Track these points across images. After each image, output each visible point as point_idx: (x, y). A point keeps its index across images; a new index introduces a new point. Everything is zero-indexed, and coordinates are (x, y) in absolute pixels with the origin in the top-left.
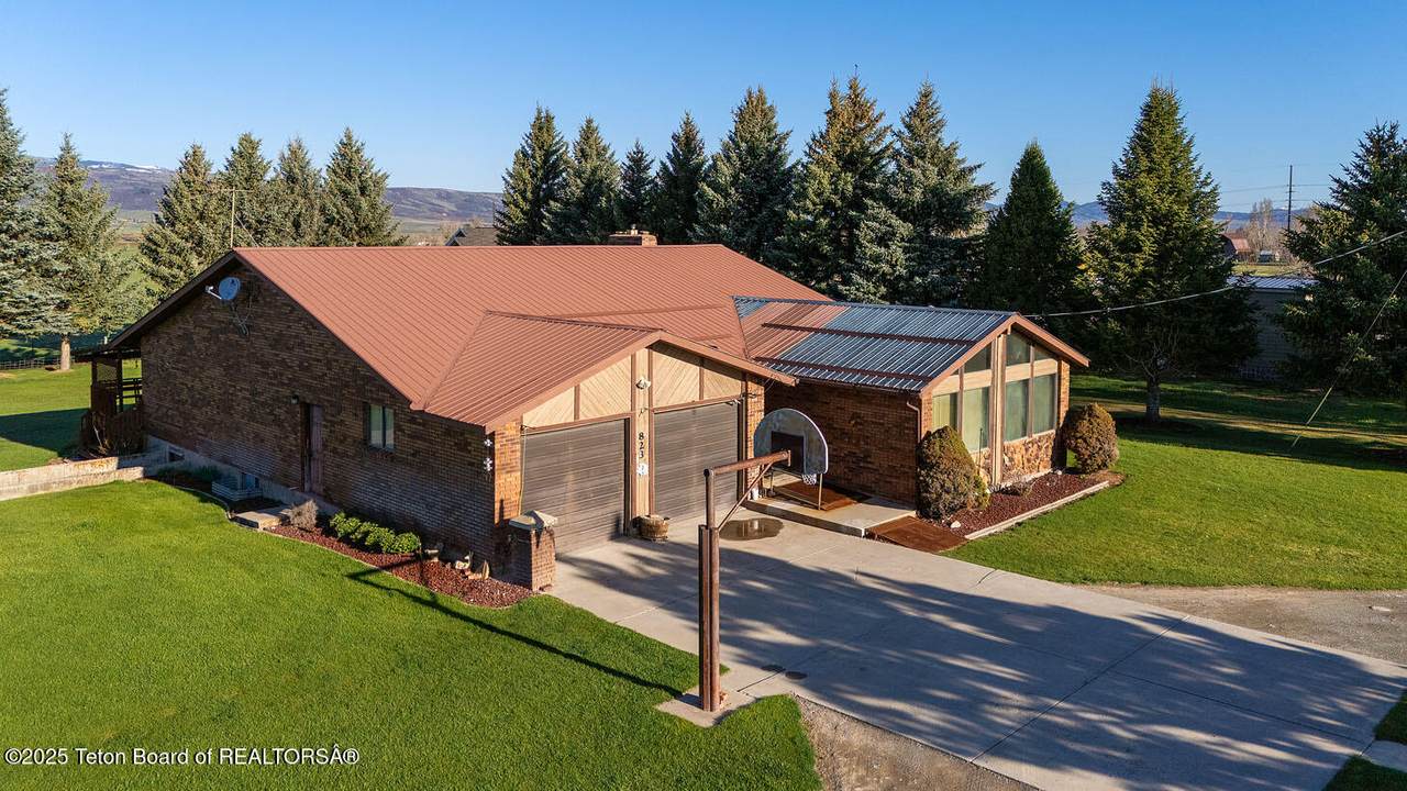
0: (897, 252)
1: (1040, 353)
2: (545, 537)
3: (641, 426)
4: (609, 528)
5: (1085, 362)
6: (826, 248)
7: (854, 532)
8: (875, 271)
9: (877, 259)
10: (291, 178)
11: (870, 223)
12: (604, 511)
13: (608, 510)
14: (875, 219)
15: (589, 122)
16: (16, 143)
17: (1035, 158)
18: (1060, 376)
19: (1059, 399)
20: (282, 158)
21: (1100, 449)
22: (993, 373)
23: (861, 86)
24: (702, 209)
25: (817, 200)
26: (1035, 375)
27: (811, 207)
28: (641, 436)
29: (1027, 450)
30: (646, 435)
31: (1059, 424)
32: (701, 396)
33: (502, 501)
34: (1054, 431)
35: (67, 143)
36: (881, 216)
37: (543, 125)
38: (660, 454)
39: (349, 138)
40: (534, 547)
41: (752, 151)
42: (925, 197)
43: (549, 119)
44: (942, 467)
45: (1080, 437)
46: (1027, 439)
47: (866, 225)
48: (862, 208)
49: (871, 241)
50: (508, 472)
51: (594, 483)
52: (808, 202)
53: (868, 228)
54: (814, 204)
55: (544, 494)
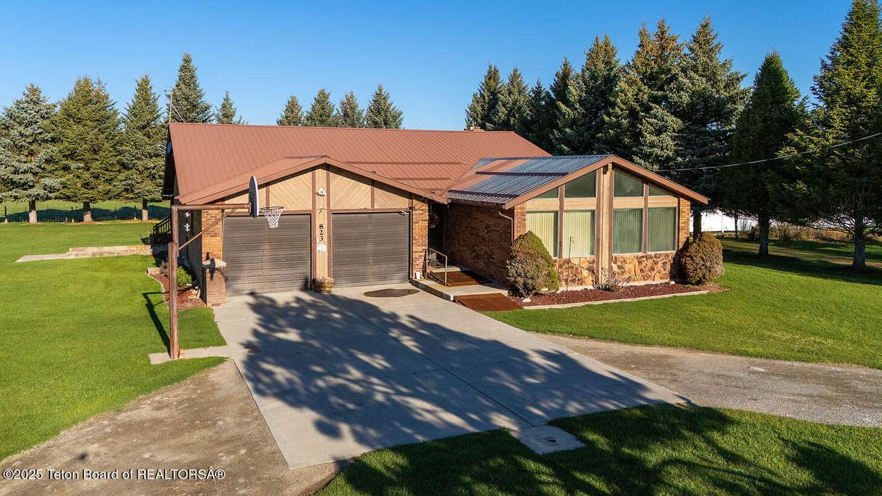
0: (667, 139)
1: (652, 189)
2: (217, 274)
3: (321, 219)
4: (300, 283)
5: (705, 200)
6: (627, 140)
7: (448, 298)
8: (651, 154)
9: (652, 145)
10: (346, 115)
11: (650, 120)
12: (295, 271)
13: (298, 271)
14: (655, 117)
15: (516, 70)
16: (200, 97)
17: (772, 63)
18: (679, 209)
19: (679, 227)
20: (343, 104)
21: (703, 265)
22: (599, 200)
23: (666, 25)
24: (559, 120)
25: (625, 108)
26: (649, 206)
27: (620, 112)
28: (321, 226)
29: (640, 262)
30: (325, 226)
31: (678, 246)
32: (373, 205)
33: (208, 254)
34: (675, 252)
35: (227, 96)
36: (659, 114)
37: (492, 75)
38: (337, 240)
39: (380, 90)
40: (208, 279)
41: (593, 77)
42: (691, 99)
43: (496, 72)
44: (518, 258)
45: (689, 256)
46: (641, 254)
47: (647, 121)
48: (648, 109)
49: (651, 133)
50: (211, 236)
51: (286, 253)
52: (617, 108)
53: (648, 123)
54: (622, 110)
55: (244, 254)
